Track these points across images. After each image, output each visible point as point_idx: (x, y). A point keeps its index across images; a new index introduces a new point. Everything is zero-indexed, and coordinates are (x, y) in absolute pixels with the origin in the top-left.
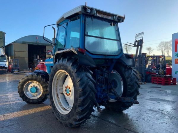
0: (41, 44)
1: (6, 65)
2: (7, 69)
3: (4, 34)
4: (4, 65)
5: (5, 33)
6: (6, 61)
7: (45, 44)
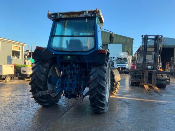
0: (168, 46)
1: (127, 66)
2: (127, 70)
3: (132, 39)
4: (125, 66)
5: (134, 39)
6: (127, 63)
7: (173, 46)
